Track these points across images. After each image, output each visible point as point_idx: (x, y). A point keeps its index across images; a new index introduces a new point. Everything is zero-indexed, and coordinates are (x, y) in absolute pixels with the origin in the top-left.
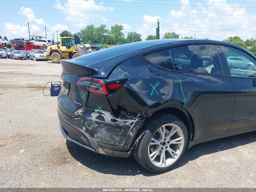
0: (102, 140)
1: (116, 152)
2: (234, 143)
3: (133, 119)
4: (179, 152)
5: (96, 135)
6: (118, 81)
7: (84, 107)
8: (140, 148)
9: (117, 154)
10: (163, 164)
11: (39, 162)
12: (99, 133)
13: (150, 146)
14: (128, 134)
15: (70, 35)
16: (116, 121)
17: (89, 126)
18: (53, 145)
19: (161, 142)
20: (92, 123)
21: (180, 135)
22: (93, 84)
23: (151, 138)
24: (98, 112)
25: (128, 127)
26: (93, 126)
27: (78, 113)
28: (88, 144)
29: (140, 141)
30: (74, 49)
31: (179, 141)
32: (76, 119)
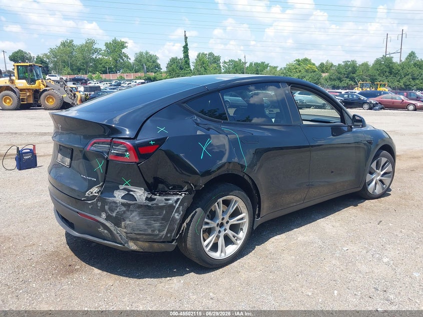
0: (133, 229)
1: (155, 245)
2: (313, 216)
3: (178, 194)
4: (242, 235)
5: (123, 224)
6: (153, 141)
7: (101, 183)
8: (189, 235)
9: (157, 247)
10: (223, 254)
11: (28, 276)
12: (128, 220)
13: (203, 231)
14: (172, 216)
15: (30, 59)
16: (154, 199)
17: (112, 210)
18: (45, 248)
19: (218, 224)
20: (117, 207)
21: (242, 212)
22: (113, 148)
23: (204, 220)
24: (125, 189)
25: (171, 207)
26: (118, 210)
27: (92, 193)
28: (111, 237)
29: (188, 225)
30: (42, 85)
31: (242, 219)
32: (89, 202)
